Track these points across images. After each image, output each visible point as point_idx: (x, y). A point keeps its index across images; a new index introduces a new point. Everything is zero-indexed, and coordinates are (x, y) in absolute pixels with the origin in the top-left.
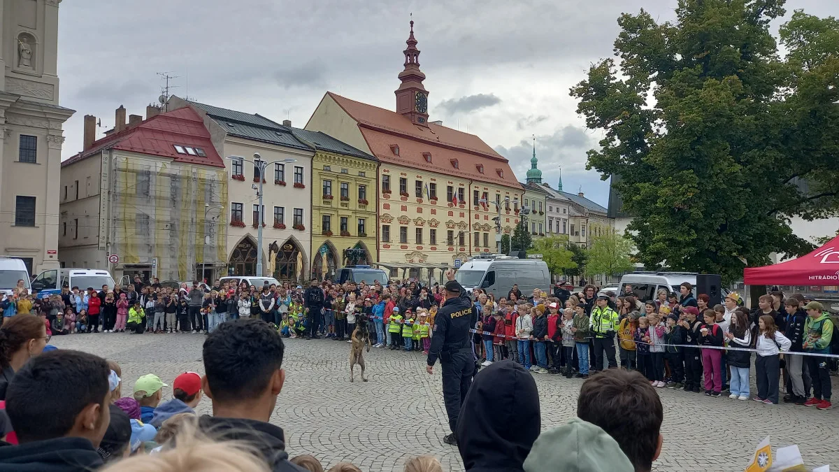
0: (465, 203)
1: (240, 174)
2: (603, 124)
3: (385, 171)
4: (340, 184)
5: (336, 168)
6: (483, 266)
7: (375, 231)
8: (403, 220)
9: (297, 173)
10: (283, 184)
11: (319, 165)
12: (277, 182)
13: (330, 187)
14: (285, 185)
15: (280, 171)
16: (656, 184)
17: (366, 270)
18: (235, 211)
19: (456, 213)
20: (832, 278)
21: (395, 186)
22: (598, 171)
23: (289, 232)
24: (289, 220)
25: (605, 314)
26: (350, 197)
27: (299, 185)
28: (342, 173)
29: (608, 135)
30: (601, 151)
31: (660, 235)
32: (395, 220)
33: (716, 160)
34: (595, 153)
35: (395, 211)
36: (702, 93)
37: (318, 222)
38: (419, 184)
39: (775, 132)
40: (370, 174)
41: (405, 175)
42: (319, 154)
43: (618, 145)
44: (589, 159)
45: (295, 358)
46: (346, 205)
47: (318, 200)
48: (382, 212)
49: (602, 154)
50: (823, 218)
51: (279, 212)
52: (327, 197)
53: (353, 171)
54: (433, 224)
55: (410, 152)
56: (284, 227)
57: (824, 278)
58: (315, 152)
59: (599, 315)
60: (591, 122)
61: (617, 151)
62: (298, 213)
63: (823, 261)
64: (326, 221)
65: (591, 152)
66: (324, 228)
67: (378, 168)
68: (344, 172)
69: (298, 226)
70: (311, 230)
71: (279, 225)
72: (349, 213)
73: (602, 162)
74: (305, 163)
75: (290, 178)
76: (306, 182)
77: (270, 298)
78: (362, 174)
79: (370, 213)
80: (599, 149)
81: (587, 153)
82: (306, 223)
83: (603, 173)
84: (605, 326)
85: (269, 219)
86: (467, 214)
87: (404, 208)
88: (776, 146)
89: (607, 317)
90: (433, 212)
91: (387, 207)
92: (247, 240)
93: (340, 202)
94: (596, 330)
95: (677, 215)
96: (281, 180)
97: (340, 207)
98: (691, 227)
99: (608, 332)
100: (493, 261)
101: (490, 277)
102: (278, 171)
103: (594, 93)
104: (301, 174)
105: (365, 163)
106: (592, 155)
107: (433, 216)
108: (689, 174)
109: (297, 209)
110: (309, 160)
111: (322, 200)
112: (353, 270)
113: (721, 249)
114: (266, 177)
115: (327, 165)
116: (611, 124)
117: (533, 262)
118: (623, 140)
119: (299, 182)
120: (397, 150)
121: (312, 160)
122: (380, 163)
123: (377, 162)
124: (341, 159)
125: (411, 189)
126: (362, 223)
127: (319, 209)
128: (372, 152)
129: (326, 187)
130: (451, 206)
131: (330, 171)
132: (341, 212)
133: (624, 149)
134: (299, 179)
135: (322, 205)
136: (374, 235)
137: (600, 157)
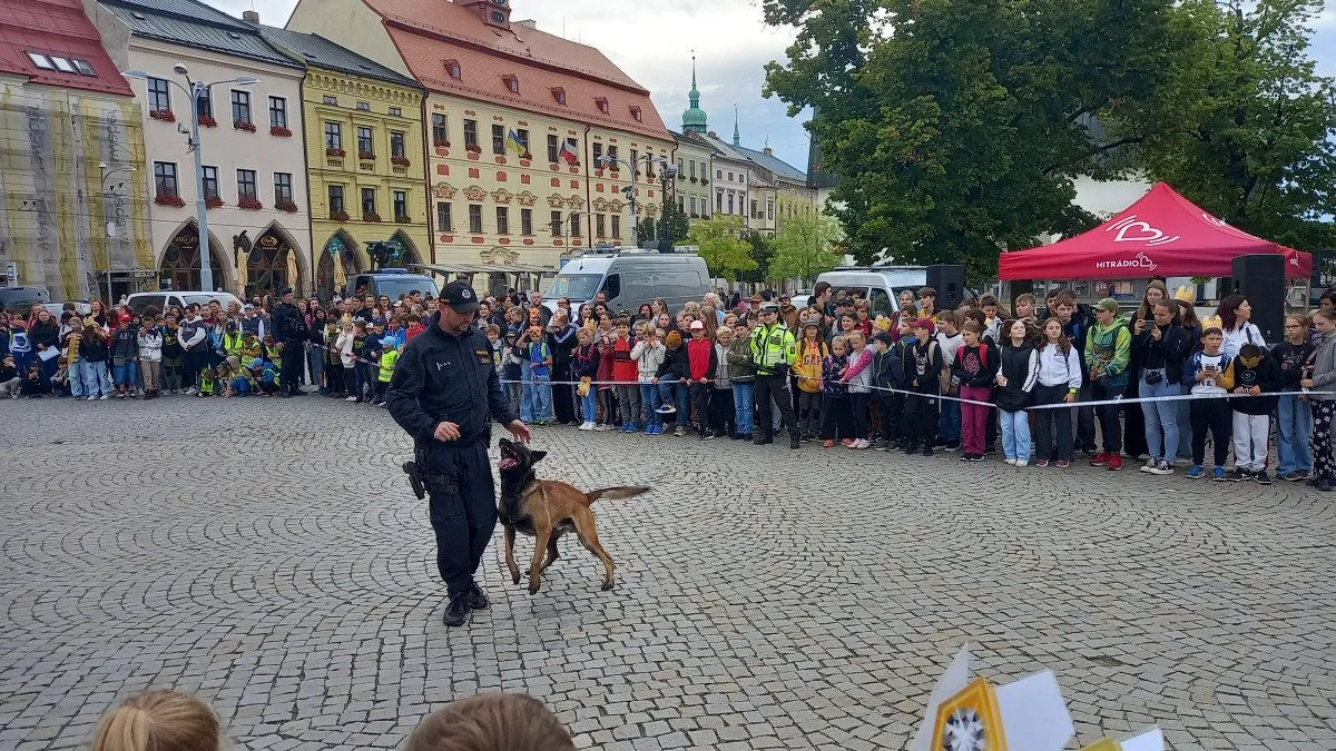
0: (578, 164)
1: (165, 108)
2: (792, 18)
3: (436, 106)
4: (356, 130)
5: (347, 101)
6: (600, 265)
7: (425, 212)
8: (471, 192)
9: (274, 109)
10: (249, 128)
11: (315, 93)
12: (237, 126)
13: (339, 134)
14: (253, 130)
15: (241, 104)
16: (874, 121)
17: (399, 276)
18: (161, 177)
19: (565, 182)
20: (1130, 263)
21: (456, 134)
22: (782, 100)
23: (267, 216)
24: (266, 193)
25: (774, 335)
26: (376, 152)
27: (280, 131)
28: (358, 109)
29: (800, 37)
30: (789, 66)
31: (881, 206)
32: (460, 191)
33: (969, 79)
34: (779, 68)
35: (458, 177)
37: (321, 196)
38: (498, 130)
39: (1058, 32)
40: (411, 111)
41: (473, 114)
42: (314, 75)
43: (816, 54)
44: (768, 79)
46: (371, 167)
47: (318, 159)
48: (436, 179)
49: (788, 70)
50: (1120, 179)
51: (247, 178)
52: (335, 153)
53: (380, 106)
54: (526, 200)
55: (481, 74)
56: (258, 206)
57: (1120, 264)
58: (306, 71)
59: (764, 338)
60: (771, 14)
61: (815, 66)
62: (283, 180)
63: (1119, 238)
64: (336, 195)
65: (773, 65)
66: (333, 207)
67: (423, 102)
68: (363, 108)
69: (285, 204)
70: (309, 211)
71: (248, 202)
72: (377, 181)
73: (789, 84)
74: (288, 89)
75: (261, 116)
76: (293, 123)
78: (396, 112)
79: (413, 181)
80: (785, 62)
81: (765, 67)
82: (298, 197)
83: (790, 104)
84: (773, 356)
85: (229, 190)
86: (582, 184)
87: (474, 173)
88: (1062, 59)
89: (776, 341)
90: (526, 179)
91: (443, 170)
92: (190, 230)
93: (358, 161)
94: (759, 362)
95: (906, 173)
96: (245, 121)
97: (359, 170)
98: (926, 192)
99: (778, 365)
100: (616, 257)
101: (612, 285)
102: (239, 104)
104: (283, 111)
105: (399, 92)
106: (773, 71)
107: (525, 187)
108: (927, 101)
109: (280, 174)
110: (295, 85)
111: (325, 159)
112: (376, 277)
113: (970, 227)
114: (215, 115)
115: (330, 94)
116: (806, 16)
117: (682, 258)
118: (823, 46)
119: (281, 125)
120: (456, 70)
121: (301, 85)
122: (426, 92)
123: (420, 89)
124: (355, 83)
125: (485, 138)
126: (401, 198)
127: (322, 175)
128: (411, 72)
129: (332, 134)
130: (555, 168)
131: (336, 105)
132: (362, 180)
133: (824, 63)
134: (280, 119)
135: (326, 166)
136: (424, 220)
137: (787, 76)
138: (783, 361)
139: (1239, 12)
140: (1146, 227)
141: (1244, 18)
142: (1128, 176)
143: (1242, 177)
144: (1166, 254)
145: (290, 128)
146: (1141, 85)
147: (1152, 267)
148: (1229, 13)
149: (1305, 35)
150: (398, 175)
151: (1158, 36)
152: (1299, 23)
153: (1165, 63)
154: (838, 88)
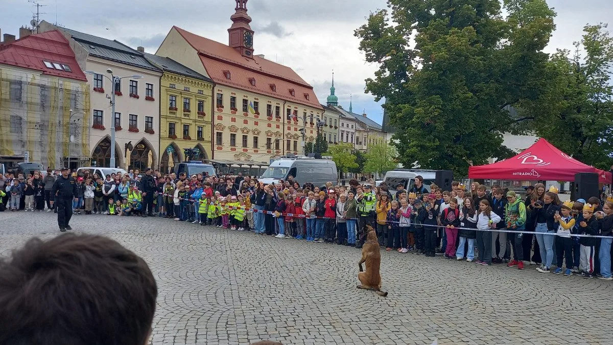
0: (280, 118)
1: (100, 87)
2: (378, 59)
3: (219, 90)
4: (183, 99)
5: (180, 86)
6: (288, 163)
7: (211, 136)
8: (232, 128)
9: (148, 89)
10: (136, 97)
11: (166, 83)
12: (131, 95)
13: (175, 101)
14: (138, 98)
15: (134, 86)
16: (413, 105)
17: (198, 164)
18: (96, 116)
19: (274, 126)
20: (528, 174)
21: (226, 102)
22: (372, 94)
23: (142, 135)
24: (141, 125)
26: (191, 109)
27: (149, 99)
28: (184, 90)
29: (381, 67)
30: (376, 80)
31: (414, 143)
32: (227, 128)
33: (456, 89)
35: (226, 121)
36: (448, 38)
37: (165, 128)
38: (245, 101)
39: (497, 70)
40: (207, 92)
41: (235, 94)
42: (166, 75)
43: (388, 75)
44: (367, 85)
45: (127, 232)
46: (188, 115)
47: (165, 111)
48: (216, 122)
50: (524, 135)
51: (133, 118)
52: (173, 109)
53: (194, 89)
54: (256, 133)
55: (240, 77)
56: (137, 131)
57: (523, 174)
58: (163, 73)
60: (369, 57)
61: (386, 80)
62: (149, 120)
63: (523, 162)
64: (172, 127)
65: (369, 79)
66: (170, 132)
67: (213, 88)
68: (186, 90)
69: (149, 131)
70: (160, 135)
71: (133, 129)
72: (191, 122)
73: (376, 88)
74: (154, 81)
75: (142, 92)
76: (156, 95)
77: (111, 184)
78: (201, 92)
79: (207, 123)
80: (374, 78)
81: (365, 80)
82: (155, 127)
83: (376, 96)
84: (368, 207)
85: (125, 123)
86: (281, 126)
87: (234, 120)
88: (497, 81)
90: (256, 123)
91: (220, 118)
92: (107, 141)
93: (183, 113)
94: (362, 210)
95: (427, 128)
96: (134, 93)
97: (183, 117)
98: (435, 137)
100: (295, 160)
101: (293, 172)
102: (133, 86)
103: (372, 35)
104: (151, 90)
105: (203, 84)
106: (369, 82)
107: (256, 127)
108: (437, 98)
109: (148, 117)
110: (158, 79)
111: (168, 111)
112: (188, 164)
113: (455, 154)
114: (122, 91)
115: (172, 83)
116: (384, 59)
117: (325, 161)
118: (391, 72)
119: (150, 96)
120: (228, 75)
121: (160, 79)
122: (215, 84)
123: (213, 83)
124: (184, 79)
125: (239, 105)
126: (201, 130)
127: (166, 118)
128: (209, 75)
129: (172, 100)
130: (270, 119)
131: (175, 88)
132: (183, 121)
133: (392, 79)
134: (150, 93)
135: (168, 114)
136: (210, 139)
137: (375, 84)
138: (373, 210)
139: (578, 63)
140: (536, 158)
141: (581, 66)
142: (528, 133)
143: (580, 136)
144: (545, 170)
145: (154, 97)
146: (534, 94)
147: (538, 176)
148: (573, 64)
149: (608, 74)
150: (199, 119)
151: (541, 73)
152: (605, 69)
153: (544, 85)
154: (397, 90)
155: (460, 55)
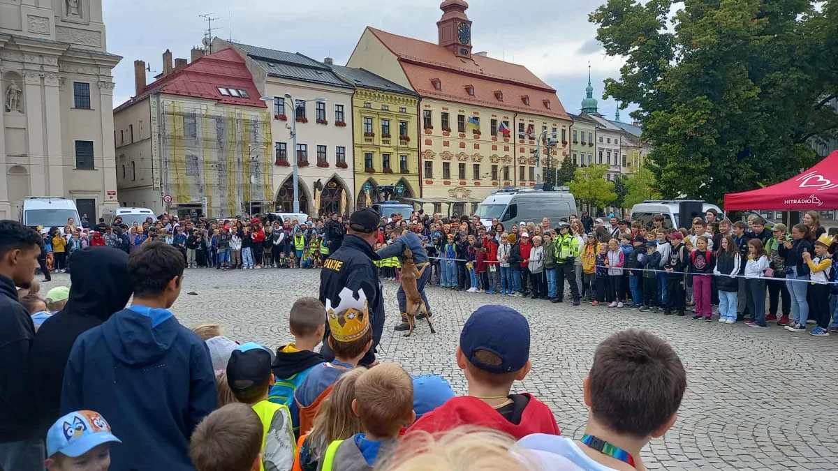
0: (509, 136)
1: (282, 114)
2: (623, 51)
3: (426, 106)
4: (381, 121)
5: (377, 105)
6: (506, 199)
7: (417, 167)
8: (445, 155)
9: (338, 112)
10: (325, 123)
11: (359, 102)
12: (318, 121)
13: (371, 124)
15: (321, 110)
16: (670, 112)
17: (394, 205)
18: (279, 150)
19: (501, 148)
20: (806, 201)
21: (436, 121)
22: (615, 100)
23: (332, 170)
24: (331, 158)
26: (391, 134)
27: (340, 124)
28: (382, 110)
29: (628, 61)
30: (621, 79)
31: (673, 164)
32: (438, 156)
33: (734, 84)
34: (613, 81)
35: (437, 147)
36: (718, 13)
37: (360, 159)
38: (461, 118)
39: (800, 52)
40: (412, 109)
41: (447, 109)
42: (359, 91)
43: (637, 72)
44: (606, 88)
46: (388, 142)
47: (360, 138)
48: (424, 147)
49: (620, 82)
51: (322, 150)
52: (369, 135)
53: (394, 108)
54: (477, 159)
55: (453, 86)
56: (327, 165)
57: (799, 202)
58: (355, 90)
59: (560, 242)
60: (611, 49)
61: (636, 79)
62: (341, 151)
63: (802, 185)
64: (368, 159)
65: (609, 80)
66: (367, 165)
67: (419, 103)
68: (385, 109)
69: (341, 164)
70: (354, 170)
71: (322, 163)
72: (391, 150)
73: (621, 91)
74: (345, 100)
75: (331, 117)
76: (347, 120)
78: (403, 110)
79: (412, 150)
80: (617, 77)
81: (604, 81)
82: (349, 160)
83: (621, 102)
84: (565, 253)
85: (312, 158)
86: (511, 148)
87: (446, 144)
89: (567, 244)
90: (477, 147)
91: (429, 143)
92: (291, 179)
93: (381, 139)
95: (690, 144)
96: (322, 118)
97: (381, 144)
98: (704, 154)
99: (568, 258)
100: (515, 194)
101: (512, 210)
102: (320, 110)
103: (613, 18)
104: (342, 112)
105: (406, 99)
106: (610, 83)
107: (476, 151)
108: (701, 99)
109: (339, 147)
110: (349, 98)
111: (364, 138)
112: (382, 205)
113: (738, 176)
114: (308, 116)
115: (367, 101)
116: (632, 50)
117: (558, 194)
118: (642, 67)
119: (341, 120)
120: (438, 84)
121: (352, 97)
122: (420, 98)
123: (418, 97)
124: (381, 95)
125: (453, 123)
126: (404, 160)
127: (361, 147)
128: (413, 87)
129: (368, 124)
130: (495, 139)
131: (370, 108)
132: (383, 150)
133: (643, 77)
134: (340, 117)
135: (364, 142)
136: (417, 171)
137: (618, 86)
138: (572, 255)
140: (821, 178)
144: (829, 196)
145: (345, 122)
147: (820, 203)
150: (403, 146)
154: (652, 91)
155: (735, 38)
